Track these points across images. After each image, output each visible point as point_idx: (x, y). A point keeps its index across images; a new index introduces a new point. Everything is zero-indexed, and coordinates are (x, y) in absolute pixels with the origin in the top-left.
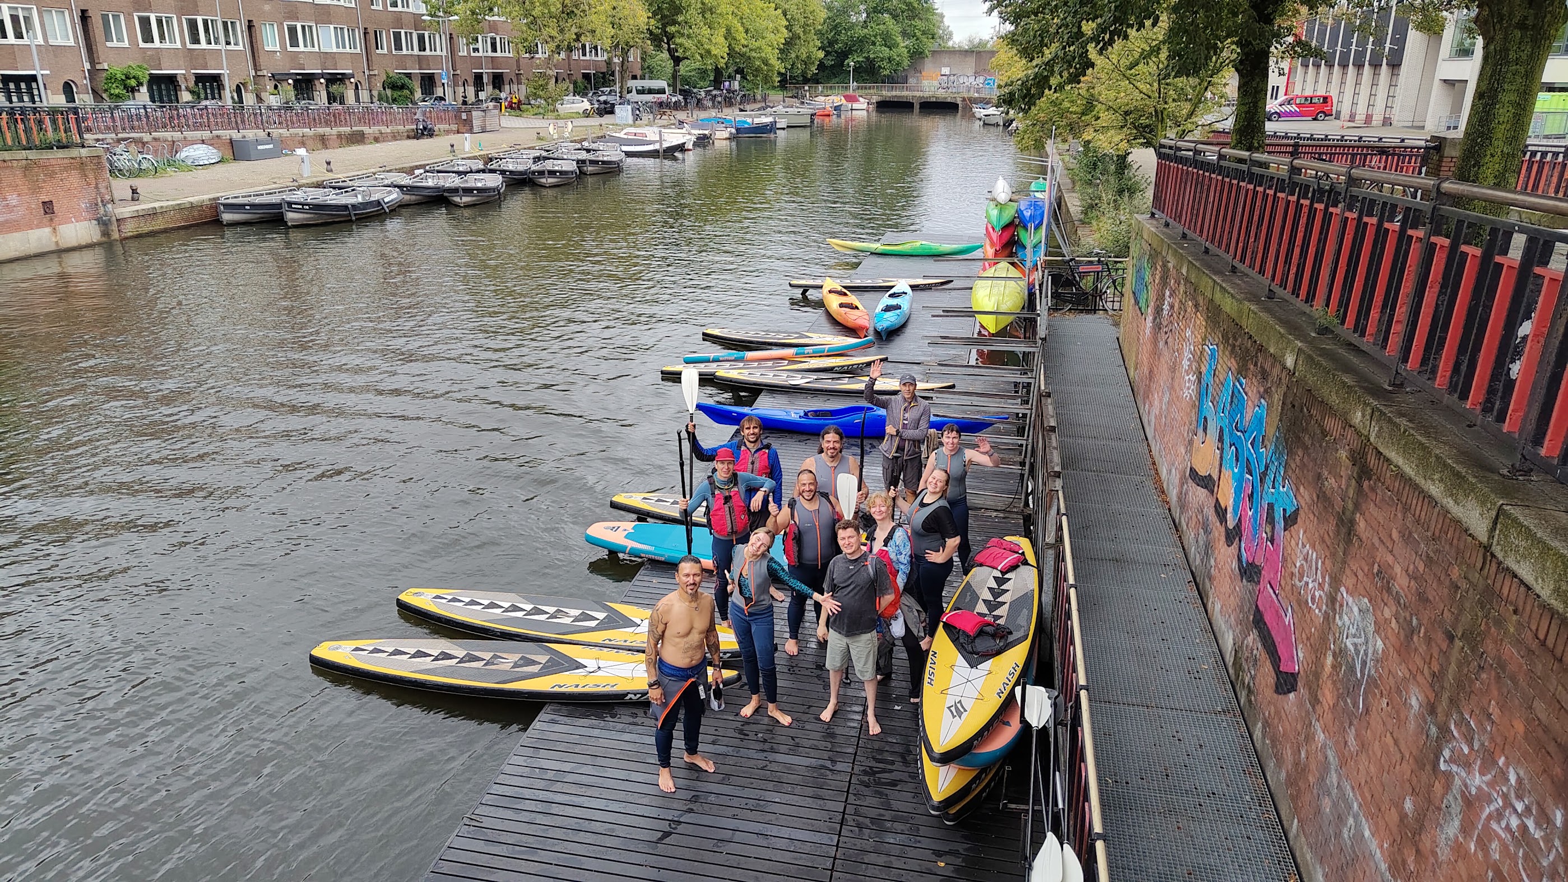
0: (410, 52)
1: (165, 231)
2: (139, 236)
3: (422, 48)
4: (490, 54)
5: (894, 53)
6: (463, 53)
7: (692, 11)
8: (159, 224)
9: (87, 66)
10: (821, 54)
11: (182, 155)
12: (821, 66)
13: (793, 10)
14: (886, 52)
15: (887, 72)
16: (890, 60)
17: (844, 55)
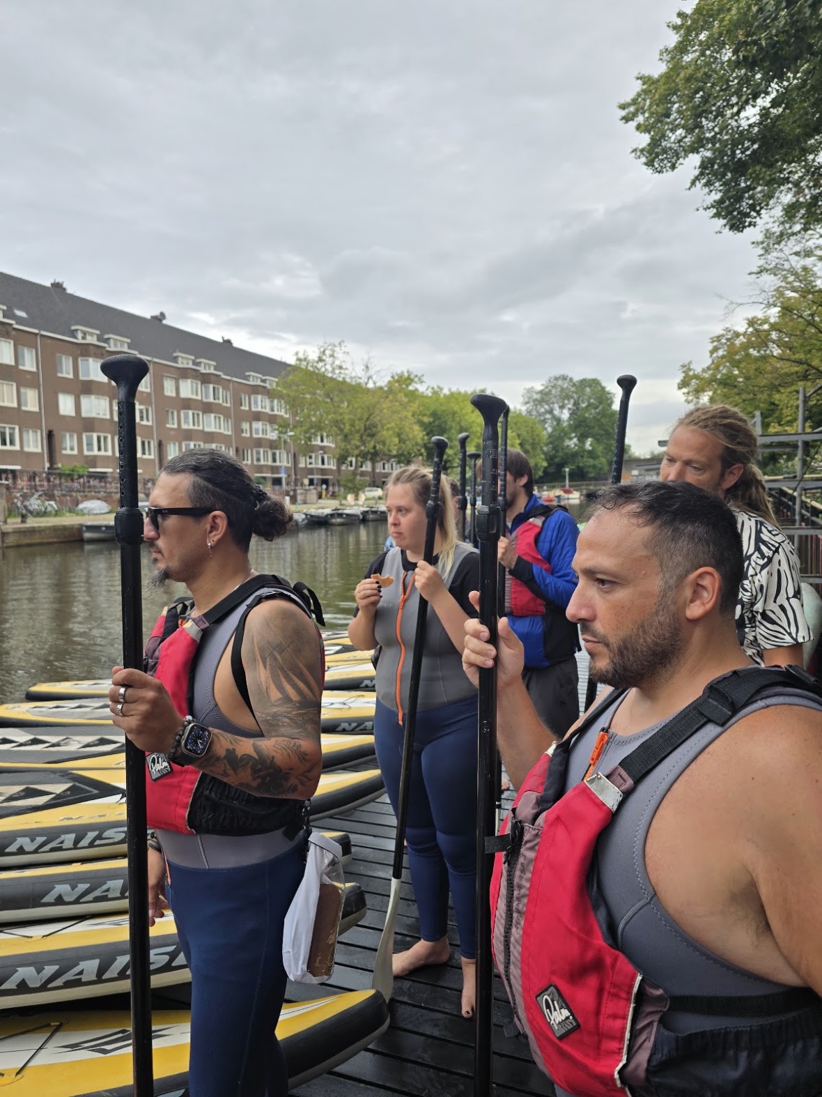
0: (266, 463)
1: (41, 544)
2: (18, 546)
3: (274, 460)
4: (320, 466)
5: (597, 462)
6: (302, 465)
7: (453, 431)
8: (37, 539)
9: (47, 465)
10: (545, 464)
11: (81, 506)
12: (545, 471)
13: (524, 434)
14: (591, 462)
15: (592, 475)
16: (594, 467)
17: (561, 465)
